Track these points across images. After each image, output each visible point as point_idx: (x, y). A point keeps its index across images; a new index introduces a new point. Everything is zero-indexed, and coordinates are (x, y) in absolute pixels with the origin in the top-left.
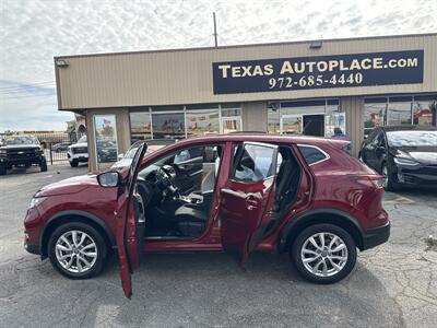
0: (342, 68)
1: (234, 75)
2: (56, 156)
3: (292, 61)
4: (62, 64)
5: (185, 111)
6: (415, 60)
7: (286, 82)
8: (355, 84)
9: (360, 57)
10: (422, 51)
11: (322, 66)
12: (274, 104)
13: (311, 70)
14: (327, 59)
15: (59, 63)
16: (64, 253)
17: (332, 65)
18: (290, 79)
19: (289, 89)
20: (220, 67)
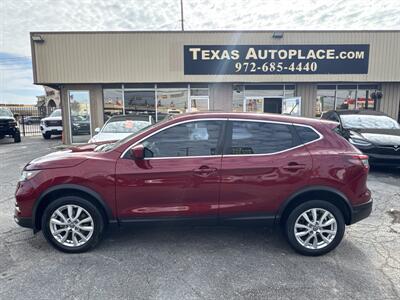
0: (300, 57)
1: (203, 58)
2: (28, 128)
3: (257, 48)
4: (38, 40)
5: (156, 89)
6: (362, 53)
7: (250, 67)
8: (310, 72)
9: (316, 48)
10: (368, 46)
11: (282, 54)
12: (239, 87)
13: (273, 57)
14: (288, 48)
15: (35, 38)
16: (58, 227)
17: (292, 53)
18: (254, 64)
19: (253, 73)
20: (191, 50)
